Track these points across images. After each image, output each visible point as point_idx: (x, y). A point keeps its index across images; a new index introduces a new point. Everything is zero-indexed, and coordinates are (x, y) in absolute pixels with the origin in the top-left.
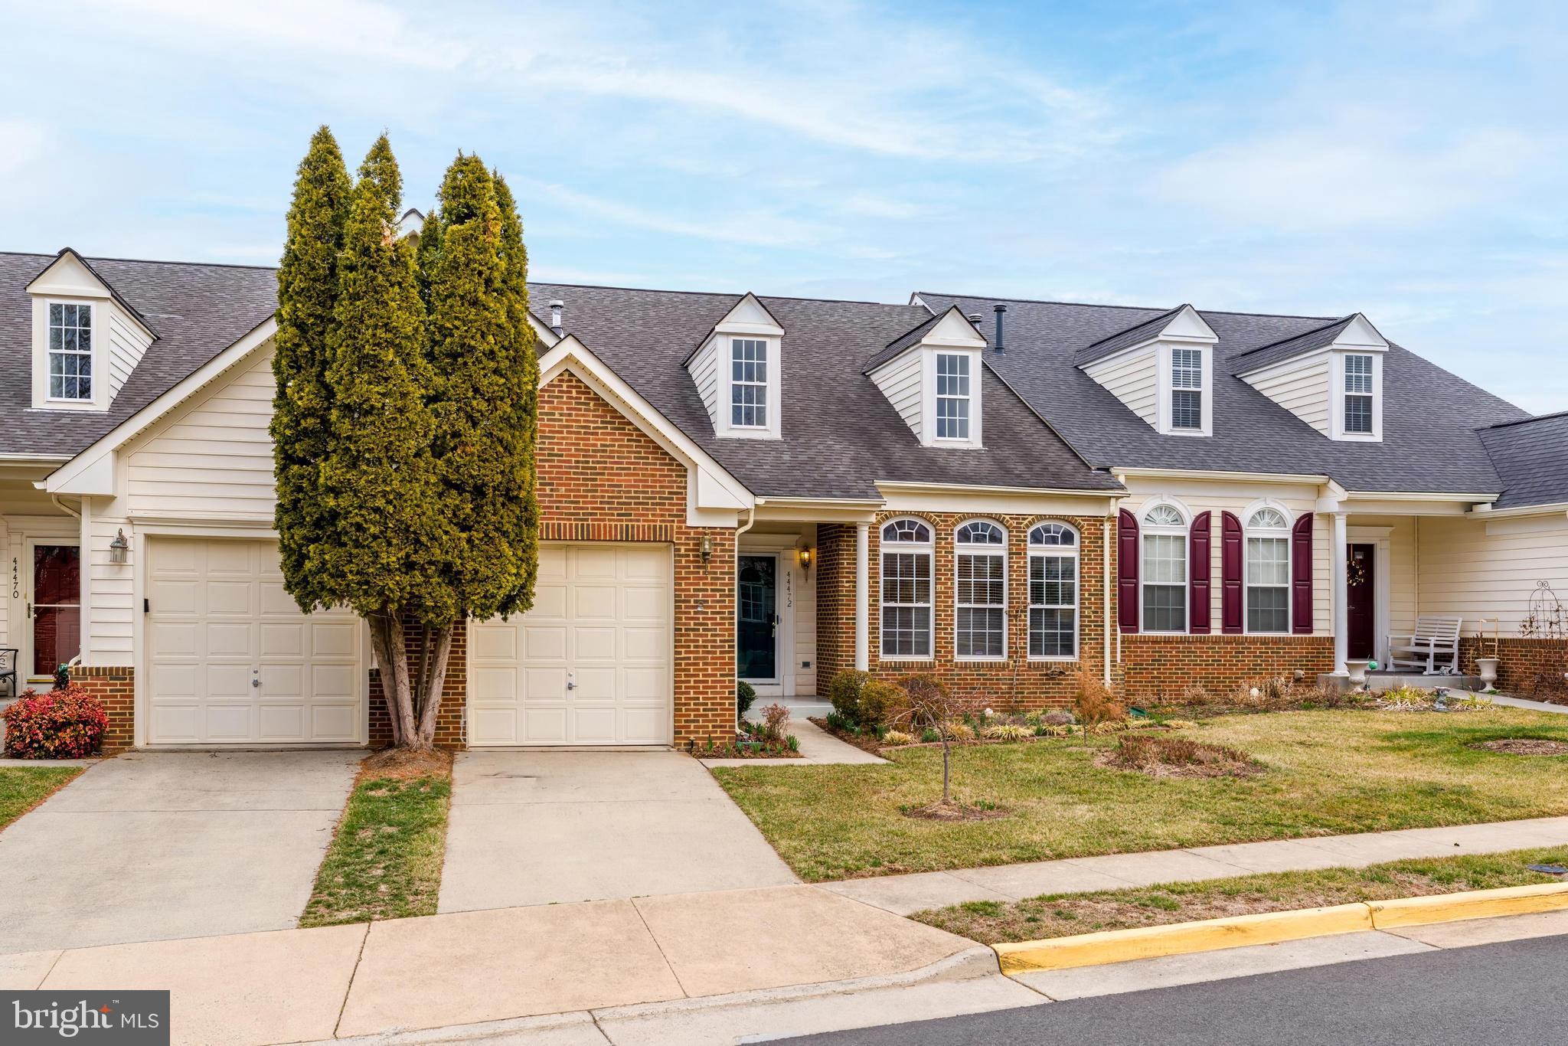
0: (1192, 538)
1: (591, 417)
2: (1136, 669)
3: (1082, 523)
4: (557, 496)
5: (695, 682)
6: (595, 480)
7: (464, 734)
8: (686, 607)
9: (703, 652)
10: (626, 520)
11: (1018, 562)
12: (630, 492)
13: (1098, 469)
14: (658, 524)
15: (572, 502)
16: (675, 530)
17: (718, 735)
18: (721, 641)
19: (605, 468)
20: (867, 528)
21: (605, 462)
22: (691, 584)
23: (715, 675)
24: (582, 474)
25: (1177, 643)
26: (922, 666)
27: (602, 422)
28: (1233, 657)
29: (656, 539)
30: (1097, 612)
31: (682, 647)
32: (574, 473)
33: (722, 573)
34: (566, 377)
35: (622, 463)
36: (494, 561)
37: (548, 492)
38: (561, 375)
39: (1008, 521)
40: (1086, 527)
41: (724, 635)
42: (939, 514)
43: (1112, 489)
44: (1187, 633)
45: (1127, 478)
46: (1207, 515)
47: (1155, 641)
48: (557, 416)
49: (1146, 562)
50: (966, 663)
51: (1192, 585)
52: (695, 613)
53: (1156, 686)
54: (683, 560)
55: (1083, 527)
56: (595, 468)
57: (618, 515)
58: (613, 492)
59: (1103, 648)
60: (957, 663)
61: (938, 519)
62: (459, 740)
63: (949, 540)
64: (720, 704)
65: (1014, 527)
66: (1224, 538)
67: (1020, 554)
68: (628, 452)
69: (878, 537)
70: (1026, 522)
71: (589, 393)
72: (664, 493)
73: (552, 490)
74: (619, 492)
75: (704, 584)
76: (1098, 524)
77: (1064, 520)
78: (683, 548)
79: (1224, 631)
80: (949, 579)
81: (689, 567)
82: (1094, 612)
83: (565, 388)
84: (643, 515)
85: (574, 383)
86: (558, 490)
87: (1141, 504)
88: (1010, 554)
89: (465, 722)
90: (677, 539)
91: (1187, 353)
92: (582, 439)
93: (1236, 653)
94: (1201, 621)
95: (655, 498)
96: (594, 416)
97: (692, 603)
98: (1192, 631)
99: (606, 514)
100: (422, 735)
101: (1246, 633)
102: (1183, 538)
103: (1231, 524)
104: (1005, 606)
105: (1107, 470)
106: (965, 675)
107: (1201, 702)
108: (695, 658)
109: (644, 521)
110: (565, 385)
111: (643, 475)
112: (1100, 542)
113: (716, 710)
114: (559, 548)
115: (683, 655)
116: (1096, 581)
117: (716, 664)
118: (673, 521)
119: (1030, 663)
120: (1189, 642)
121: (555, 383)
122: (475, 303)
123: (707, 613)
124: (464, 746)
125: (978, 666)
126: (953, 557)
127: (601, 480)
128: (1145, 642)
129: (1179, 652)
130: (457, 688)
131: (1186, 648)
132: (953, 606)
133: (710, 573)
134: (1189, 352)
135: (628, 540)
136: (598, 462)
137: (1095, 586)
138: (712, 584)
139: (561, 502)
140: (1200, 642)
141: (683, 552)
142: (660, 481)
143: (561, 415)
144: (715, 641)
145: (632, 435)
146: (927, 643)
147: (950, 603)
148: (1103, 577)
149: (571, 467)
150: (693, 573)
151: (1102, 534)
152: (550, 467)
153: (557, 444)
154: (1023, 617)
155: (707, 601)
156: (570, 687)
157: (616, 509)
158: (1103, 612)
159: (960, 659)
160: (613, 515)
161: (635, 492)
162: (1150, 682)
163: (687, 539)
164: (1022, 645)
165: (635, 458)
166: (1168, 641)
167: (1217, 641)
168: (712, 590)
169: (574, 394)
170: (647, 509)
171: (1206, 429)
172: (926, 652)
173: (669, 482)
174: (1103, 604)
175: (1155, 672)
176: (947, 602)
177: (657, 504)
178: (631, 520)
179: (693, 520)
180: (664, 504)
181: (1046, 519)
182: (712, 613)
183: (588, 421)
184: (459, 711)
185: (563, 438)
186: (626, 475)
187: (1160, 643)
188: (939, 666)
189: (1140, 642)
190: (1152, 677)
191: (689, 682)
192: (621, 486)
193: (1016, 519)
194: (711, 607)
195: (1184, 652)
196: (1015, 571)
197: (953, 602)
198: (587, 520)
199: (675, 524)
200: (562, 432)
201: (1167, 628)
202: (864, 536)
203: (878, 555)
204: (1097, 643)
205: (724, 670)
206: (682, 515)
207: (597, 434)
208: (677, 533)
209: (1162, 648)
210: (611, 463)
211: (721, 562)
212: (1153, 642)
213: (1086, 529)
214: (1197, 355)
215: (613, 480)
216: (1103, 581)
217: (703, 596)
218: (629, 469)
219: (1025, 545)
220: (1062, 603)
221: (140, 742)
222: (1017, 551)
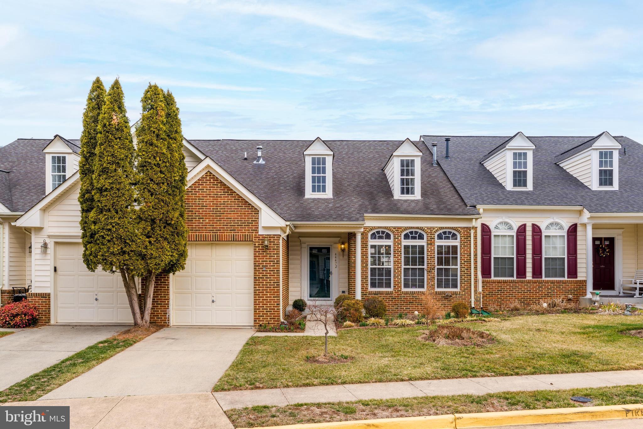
0: (517, 236)
1: (218, 190)
2: (490, 294)
3: (461, 230)
4: (205, 223)
5: (262, 300)
6: (221, 216)
7: (168, 320)
8: (258, 268)
9: (266, 287)
10: (233, 233)
11: (430, 248)
12: (235, 221)
13: (470, 206)
14: (247, 234)
15: (211, 225)
16: (254, 236)
17: (272, 322)
18: (273, 283)
19: (225, 211)
20: (360, 234)
21: (225, 209)
22: (260, 259)
23: (271, 297)
24: (215, 214)
25: (510, 283)
26: (387, 293)
27: (223, 192)
28: (537, 289)
29: (246, 240)
30: (468, 269)
31: (257, 285)
32: (212, 214)
33: (273, 254)
34: (208, 174)
35: (232, 209)
36: (160, 250)
37: (201, 222)
38: (206, 173)
39: (426, 230)
40: (462, 232)
41: (275, 280)
42: (395, 228)
43: (474, 215)
44: (515, 278)
45: (484, 210)
46: (524, 226)
47: (499, 282)
48: (205, 190)
49: (494, 247)
50: (407, 292)
51: (517, 257)
52: (262, 271)
53: (500, 302)
54: (257, 248)
55: (461, 232)
56: (221, 211)
57: (230, 230)
58: (228, 221)
59: (471, 285)
60: (403, 292)
61: (394, 230)
62: (166, 323)
63: (399, 239)
64: (273, 309)
65: (429, 233)
66: (533, 236)
67: (432, 244)
68: (234, 204)
69: (368, 238)
70: (434, 230)
71: (218, 180)
72: (249, 221)
73: (203, 221)
74: (230, 221)
75: (266, 259)
76: (468, 230)
77: (452, 229)
78: (257, 244)
79: (533, 277)
80: (399, 256)
81: (260, 252)
82: (466, 269)
83: (208, 179)
84: (240, 230)
85: (212, 177)
86: (205, 221)
87: (492, 222)
88: (427, 244)
89: (169, 316)
90: (255, 240)
91: (520, 154)
92: (215, 199)
93: (538, 287)
94: (522, 273)
95: (245, 223)
96: (220, 190)
97: (261, 267)
98: (517, 278)
99: (225, 230)
100: (144, 321)
101: (544, 278)
102: (513, 236)
103: (536, 230)
104: (425, 267)
105: (475, 207)
106: (406, 297)
107: (517, 309)
108: (262, 290)
109: (241, 232)
110: (208, 177)
111: (240, 213)
112: (469, 238)
113: (271, 311)
114: (208, 244)
115: (257, 289)
116: (467, 256)
117: (271, 292)
118: (253, 233)
119: (436, 292)
120: (515, 282)
121: (204, 176)
122: (151, 144)
123: (267, 271)
124: (169, 325)
125: (413, 293)
126: (401, 246)
127: (223, 216)
128: (494, 282)
129: (510, 287)
130: (165, 302)
131: (514, 285)
132: (401, 267)
133: (269, 254)
134: (521, 153)
135: (234, 241)
136: (222, 209)
137: (467, 258)
138: (269, 259)
139: (207, 225)
140: (521, 282)
141: (257, 245)
142: (248, 216)
143: (207, 190)
144: (271, 283)
145: (236, 197)
146: (390, 283)
147: (400, 266)
148: (470, 254)
149: (210, 211)
150: (261, 254)
151: (470, 235)
152: (202, 211)
153: (205, 202)
154: (433, 272)
155: (267, 266)
156: (213, 301)
157: (229, 228)
158: (471, 269)
159: (404, 290)
160: (228, 230)
161: (237, 221)
162: (497, 300)
163: (259, 240)
164: (433, 284)
165: (237, 206)
166: (505, 282)
167: (529, 282)
168: (269, 261)
169: (212, 181)
170: (242, 228)
171: (530, 187)
172: (390, 287)
173: (251, 216)
174: (470, 266)
175: (499, 296)
176: (399, 265)
177: (246, 225)
178: (235, 233)
179: (261, 232)
180: (249, 225)
181: (443, 229)
182: (269, 271)
183: (218, 192)
184: (166, 311)
185: (207, 199)
186: (233, 214)
187: (501, 283)
188: (395, 293)
189: (492, 282)
190: (497, 298)
191: (260, 300)
192: (231, 218)
193: (430, 229)
194: (269, 268)
195: (513, 287)
196: (430, 252)
197: (401, 265)
198: (217, 233)
199: (254, 234)
200: (207, 197)
201: (505, 276)
202: (359, 238)
203: (368, 246)
204: (468, 283)
205: (275, 295)
206: (256, 230)
207: (221, 197)
208: (255, 237)
209: (502, 285)
210: (227, 209)
211: (273, 249)
212: (498, 283)
213: (463, 233)
214: (525, 154)
215: (228, 216)
216: (470, 256)
217: (266, 264)
218: (235, 211)
219: (434, 240)
220: (452, 266)
221: (52, 322)
222: (431, 243)
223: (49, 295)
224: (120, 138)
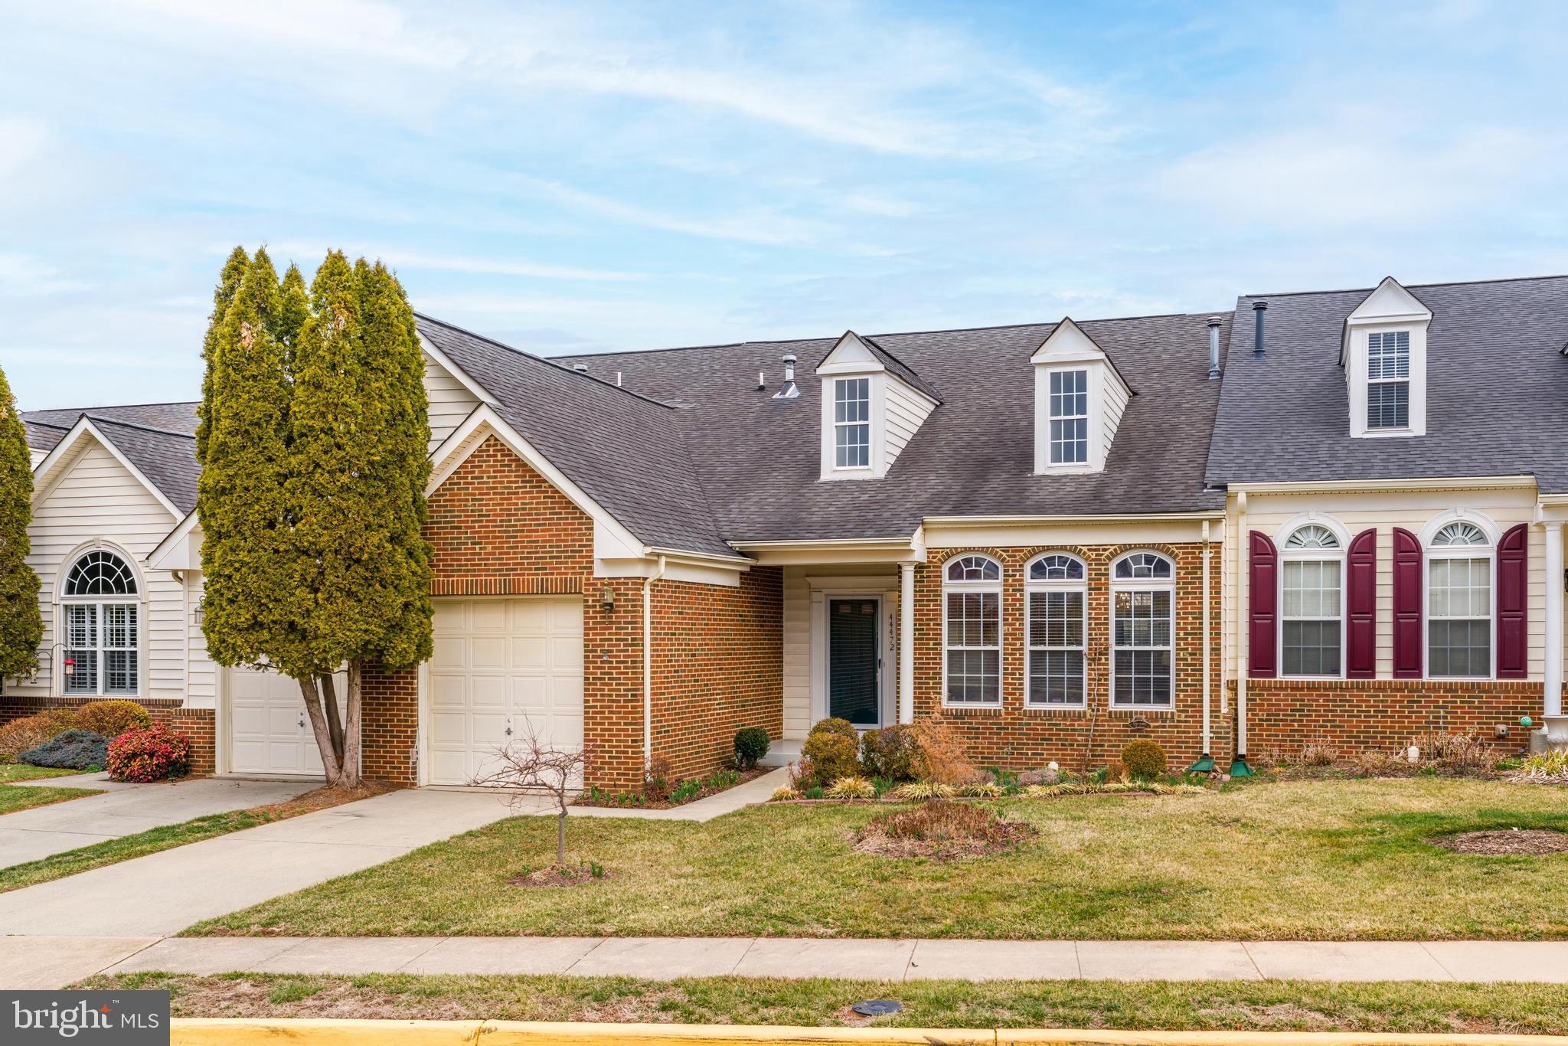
0: (1351, 563)
1: (512, 477)
2: (1270, 720)
3: (1177, 551)
4: (485, 554)
5: (602, 730)
6: (516, 537)
7: (414, 773)
8: (593, 657)
9: (609, 701)
10: (543, 574)
11: (1096, 599)
12: (545, 547)
13: (1213, 487)
14: (569, 576)
15: (497, 559)
16: (584, 581)
17: (622, 782)
18: (625, 690)
19: (524, 525)
20: (912, 568)
21: (525, 520)
22: (597, 634)
23: (619, 724)
24: (505, 532)
25: (1325, 689)
26: (987, 715)
27: (523, 482)
28: (1404, 707)
29: (566, 591)
30: (1195, 654)
31: (590, 695)
32: (499, 532)
33: (625, 623)
34: (492, 442)
35: (539, 520)
36: (334, 619)
37: (478, 551)
38: (488, 440)
39: (1085, 553)
40: (1181, 556)
41: (627, 684)
42: (1006, 549)
43: (1207, 510)
44: (1343, 677)
45: (1251, 496)
46: (1370, 536)
47: (1296, 687)
48: (485, 479)
49: (1285, 593)
50: (1035, 711)
51: (1350, 619)
52: (602, 662)
53: (1297, 741)
54: (591, 610)
55: (1177, 555)
56: (516, 526)
57: (536, 569)
58: (531, 547)
59: (1202, 696)
60: (1025, 711)
61: (1004, 554)
62: (408, 779)
63: (1018, 577)
64: (624, 752)
65: (1093, 560)
66: (1396, 561)
67: (1101, 589)
68: (544, 509)
69: (940, 577)
70: (1107, 553)
71: (511, 455)
72: (575, 546)
73: (481, 549)
74: (536, 547)
75: (610, 634)
76: (1197, 551)
77: (1153, 548)
78: (590, 599)
79: (1396, 675)
80: (1017, 620)
81: (596, 618)
82: (1190, 654)
83: (491, 453)
84: (556, 568)
85: (499, 447)
86: (485, 548)
87: (1279, 527)
88: (1090, 589)
89: (414, 763)
90: (586, 590)
91: (1389, 338)
92: (506, 499)
93: (1408, 702)
94: (1362, 661)
95: (567, 552)
96: (515, 476)
97: (599, 653)
98: (1349, 676)
99: (525, 569)
100: (344, 774)
101: (1426, 678)
102: (1338, 563)
103: (1406, 546)
104: (1084, 648)
105: (1224, 488)
106: (1035, 724)
107: (1323, 762)
108: (601, 707)
109: (558, 574)
110: (492, 449)
111: (557, 530)
112: (1199, 572)
113: (620, 758)
114: (500, 602)
115: (591, 704)
116: (1194, 618)
117: (620, 712)
118: (582, 573)
119: (1110, 713)
120: (1341, 688)
121: (484, 447)
122: (318, 386)
123: (612, 662)
124: (414, 784)
125: (1050, 715)
126: (1022, 595)
127: (521, 537)
128: (1281, 689)
129: (1328, 701)
130: (407, 732)
131: (1338, 696)
132: (1022, 649)
133: (615, 623)
134: (1392, 334)
135: (546, 593)
136: (519, 520)
137: (1192, 623)
138: (616, 634)
139: (488, 559)
140: (1358, 688)
141: (590, 603)
142: (571, 535)
143: (489, 477)
144: (619, 690)
145: (547, 492)
146: (996, 689)
147: (1018, 646)
148: (1201, 613)
149: (496, 526)
150: (600, 623)
151: (1201, 563)
152: (480, 527)
153: (486, 505)
154: (1103, 661)
155: (612, 651)
156: (509, 732)
157: (534, 564)
158: (1202, 654)
159: (1028, 705)
160: (531, 569)
161: (551, 547)
162: (1289, 736)
163: (594, 590)
164: (1102, 692)
165: (551, 514)
166: (1313, 687)
167: (1382, 687)
168: (617, 640)
169: (499, 458)
170: (561, 563)
171: (1417, 424)
172: (996, 699)
173: (580, 535)
174: (1201, 644)
175: (1296, 724)
176: (1015, 644)
177: (569, 557)
178: (546, 574)
179: (599, 572)
180: (575, 557)
181: (1131, 549)
182: (617, 662)
183: (511, 482)
184: (408, 752)
185: (490, 499)
186: (542, 531)
187: (1302, 689)
188: (1006, 714)
189: (1275, 688)
190: (1291, 731)
191: (596, 730)
192: (537, 542)
193: (1095, 550)
194: (616, 656)
195: (1335, 701)
196: (1095, 609)
197: (1022, 644)
198: (509, 575)
199: (584, 577)
200: (488, 494)
201: (1317, 672)
202: (908, 577)
203: (940, 596)
204: (1195, 691)
205: (628, 718)
206: (590, 569)
207: (517, 493)
208: (586, 585)
209: (1305, 695)
210: (530, 520)
211: (625, 611)
212: (1292, 689)
213: (1182, 559)
214: (1404, 337)
215: (531, 536)
216: (1202, 618)
217: (609, 645)
218: (545, 524)
219: (1107, 579)
220: (1155, 644)
221: (219, 770)
222: (1098, 586)
223: (212, 713)
224: (254, 377)
